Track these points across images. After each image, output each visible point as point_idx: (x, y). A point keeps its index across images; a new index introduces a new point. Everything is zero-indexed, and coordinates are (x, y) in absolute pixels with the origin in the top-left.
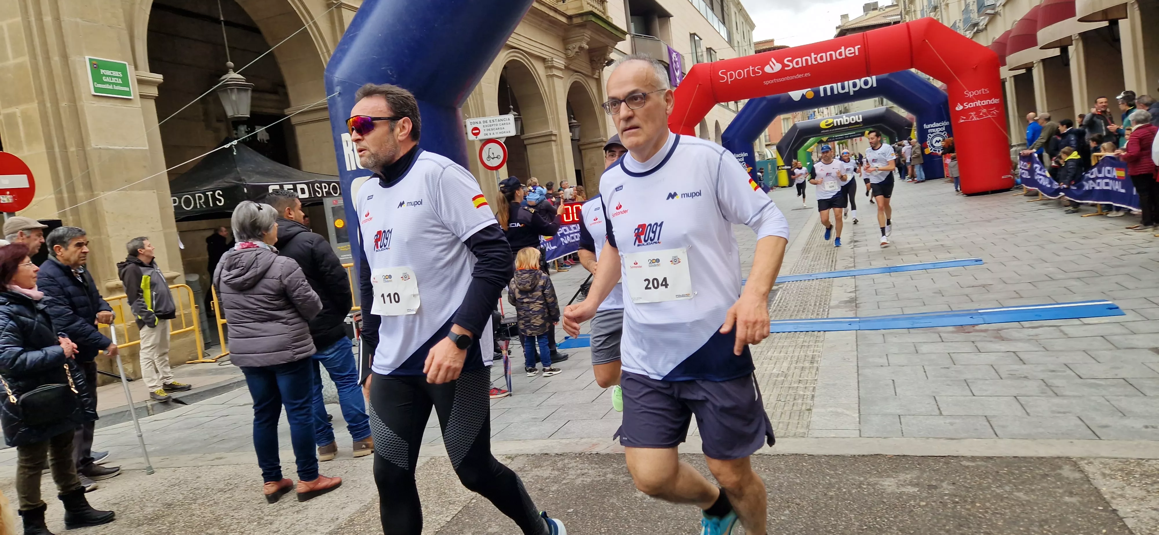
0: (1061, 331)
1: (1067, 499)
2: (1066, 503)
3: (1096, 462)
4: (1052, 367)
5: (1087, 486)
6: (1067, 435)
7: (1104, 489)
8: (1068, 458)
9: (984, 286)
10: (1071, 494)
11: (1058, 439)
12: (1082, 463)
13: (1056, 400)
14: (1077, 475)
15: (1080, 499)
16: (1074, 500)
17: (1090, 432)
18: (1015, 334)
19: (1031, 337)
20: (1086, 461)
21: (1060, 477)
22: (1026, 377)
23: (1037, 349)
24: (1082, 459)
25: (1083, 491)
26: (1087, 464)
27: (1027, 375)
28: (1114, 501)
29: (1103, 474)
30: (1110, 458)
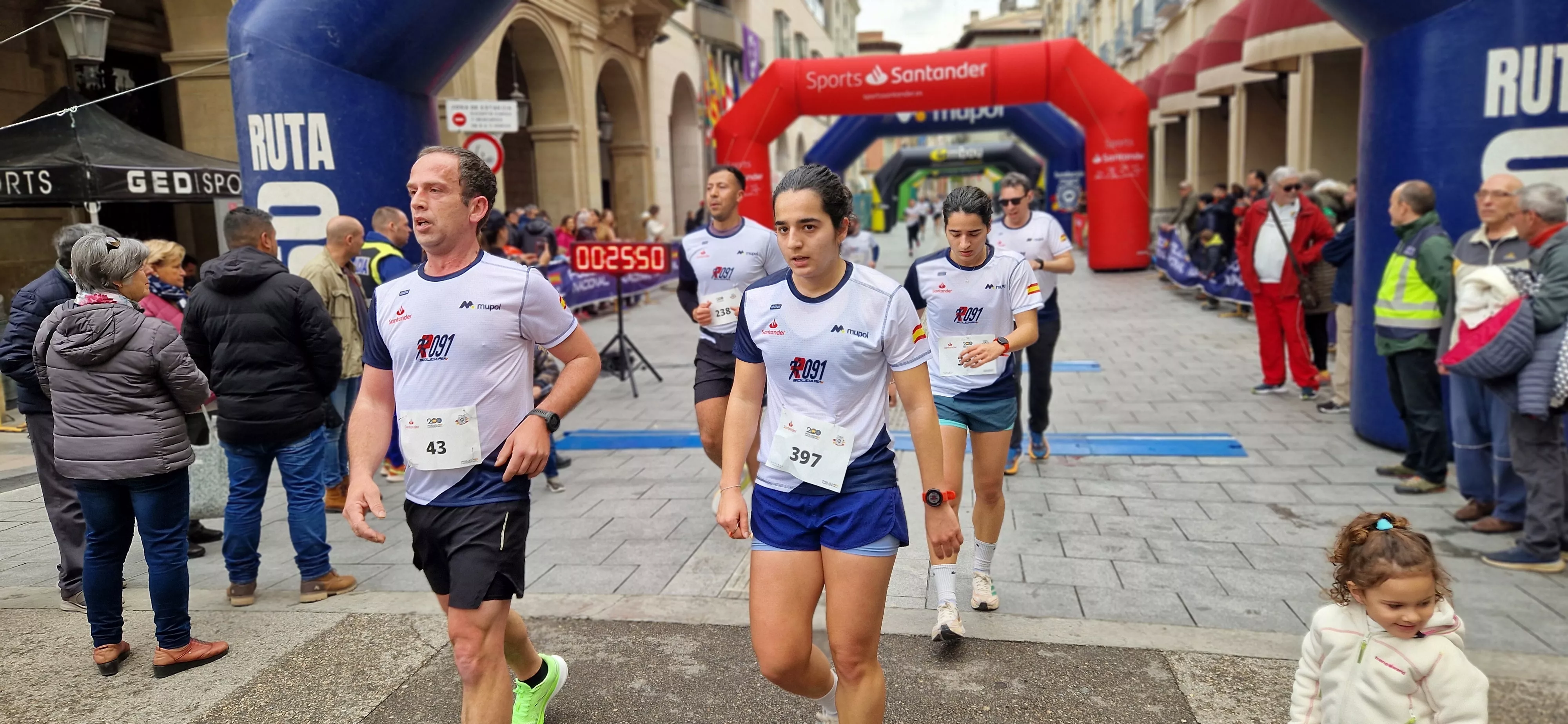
0: (1175, 473)
1: (1149, 708)
2: (1147, 713)
3: (1188, 658)
4: (1157, 521)
5: (1173, 690)
6: (1161, 619)
7: (1191, 696)
8: (1158, 652)
9: (1097, 402)
10: (1155, 701)
11: (1150, 623)
12: (1173, 659)
13: (1156, 569)
14: (1165, 675)
15: (1164, 708)
16: (1156, 709)
17: (1187, 616)
18: (1123, 473)
19: (1140, 478)
20: (1177, 657)
21: (1144, 677)
22: (1127, 534)
23: (1144, 495)
24: (1173, 653)
25: (1168, 697)
26: (1177, 660)
27: (1128, 530)
28: (1200, 712)
29: (1193, 675)
30: (1203, 654)
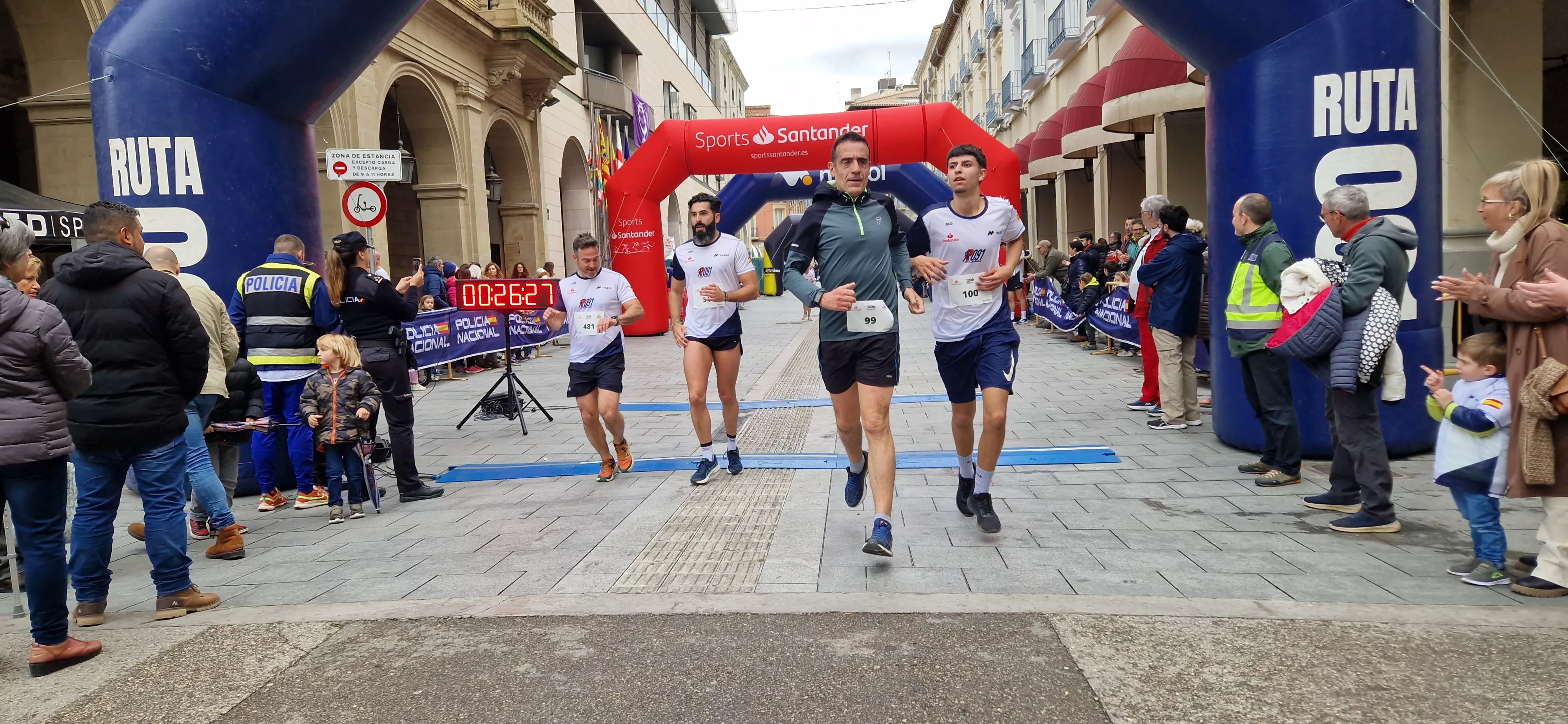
0: (1055, 477)
1: (1033, 659)
2: (1031, 663)
3: (1069, 618)
4: (1038, 516)
5: (1055, 644)
6: (1043, 590)
7: (1072, 648)
8: (1041, 614)
10: (1038, 653)
11: (1033, 593)
12: (1055, 619)
13: (1037, 551)
14: (1048, 632)
15: (1047, 659)
16: (1040, 659)
17: (1068, 586)
18: (1006, 479)
19: (1022, 483)
20: (1058, 617)
21: (1028, 635)
23: (1026, 496)
24: (1055, 614)
25: (1051, 649)
26: (1059, 620)
28: (1081, 661)
29: (1075, 632)
30: (1082, 614)
